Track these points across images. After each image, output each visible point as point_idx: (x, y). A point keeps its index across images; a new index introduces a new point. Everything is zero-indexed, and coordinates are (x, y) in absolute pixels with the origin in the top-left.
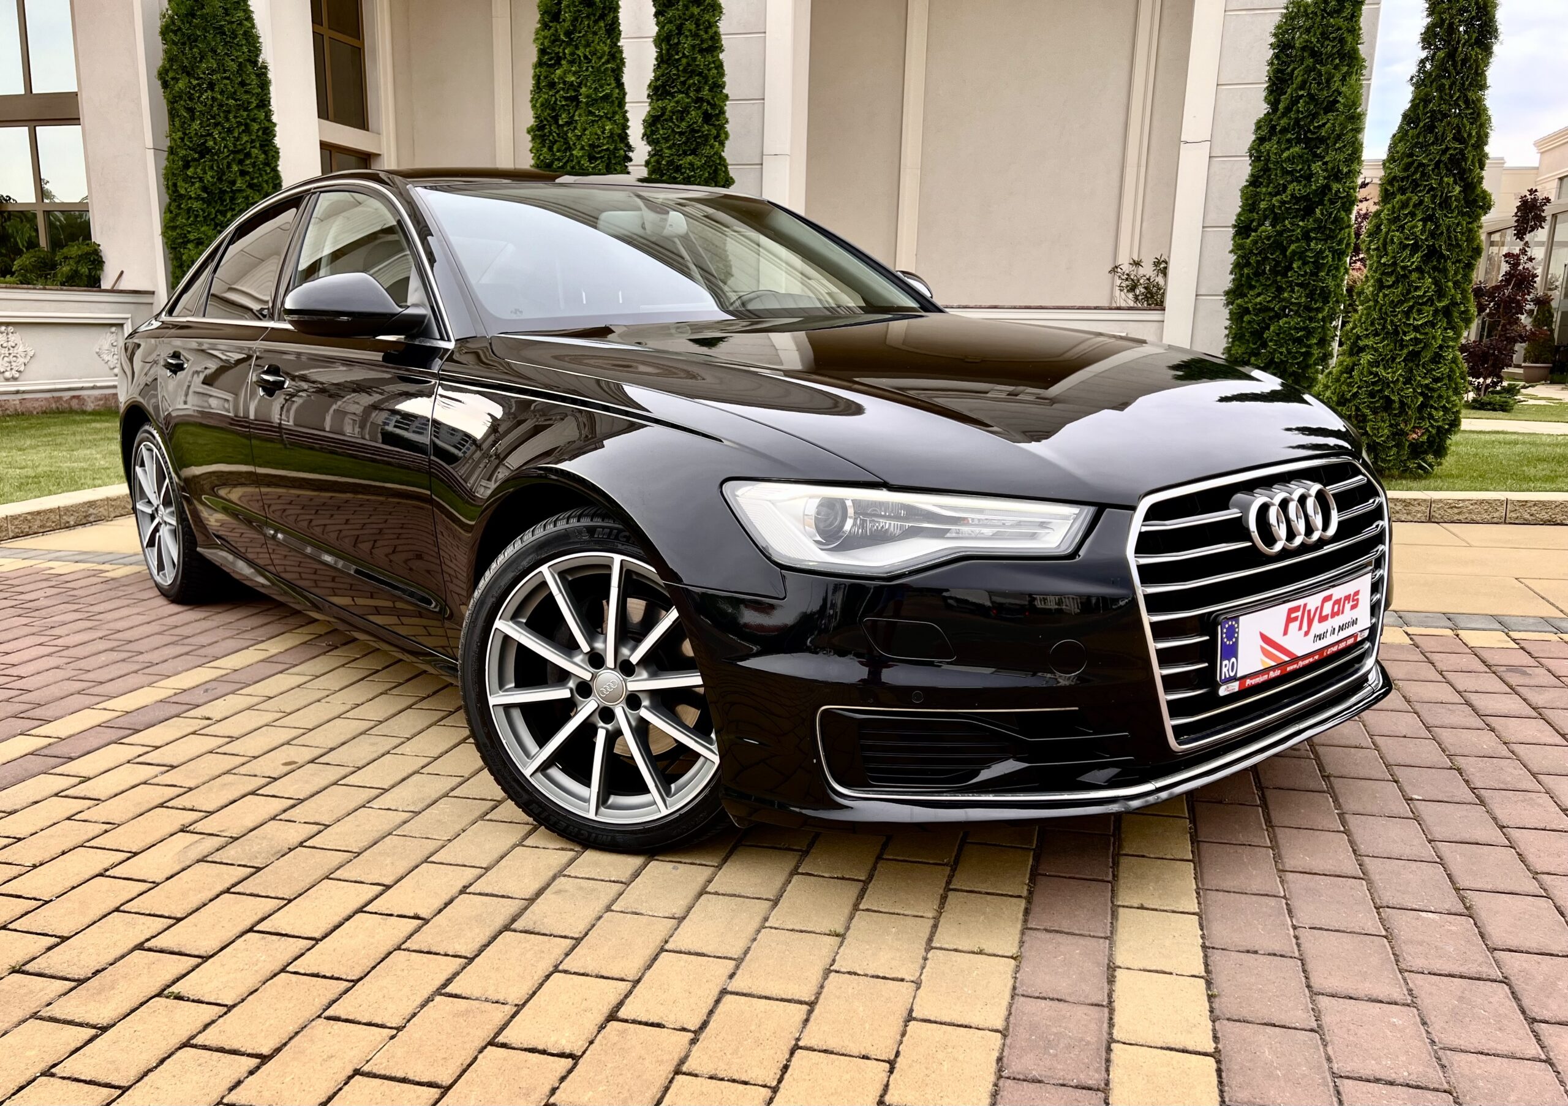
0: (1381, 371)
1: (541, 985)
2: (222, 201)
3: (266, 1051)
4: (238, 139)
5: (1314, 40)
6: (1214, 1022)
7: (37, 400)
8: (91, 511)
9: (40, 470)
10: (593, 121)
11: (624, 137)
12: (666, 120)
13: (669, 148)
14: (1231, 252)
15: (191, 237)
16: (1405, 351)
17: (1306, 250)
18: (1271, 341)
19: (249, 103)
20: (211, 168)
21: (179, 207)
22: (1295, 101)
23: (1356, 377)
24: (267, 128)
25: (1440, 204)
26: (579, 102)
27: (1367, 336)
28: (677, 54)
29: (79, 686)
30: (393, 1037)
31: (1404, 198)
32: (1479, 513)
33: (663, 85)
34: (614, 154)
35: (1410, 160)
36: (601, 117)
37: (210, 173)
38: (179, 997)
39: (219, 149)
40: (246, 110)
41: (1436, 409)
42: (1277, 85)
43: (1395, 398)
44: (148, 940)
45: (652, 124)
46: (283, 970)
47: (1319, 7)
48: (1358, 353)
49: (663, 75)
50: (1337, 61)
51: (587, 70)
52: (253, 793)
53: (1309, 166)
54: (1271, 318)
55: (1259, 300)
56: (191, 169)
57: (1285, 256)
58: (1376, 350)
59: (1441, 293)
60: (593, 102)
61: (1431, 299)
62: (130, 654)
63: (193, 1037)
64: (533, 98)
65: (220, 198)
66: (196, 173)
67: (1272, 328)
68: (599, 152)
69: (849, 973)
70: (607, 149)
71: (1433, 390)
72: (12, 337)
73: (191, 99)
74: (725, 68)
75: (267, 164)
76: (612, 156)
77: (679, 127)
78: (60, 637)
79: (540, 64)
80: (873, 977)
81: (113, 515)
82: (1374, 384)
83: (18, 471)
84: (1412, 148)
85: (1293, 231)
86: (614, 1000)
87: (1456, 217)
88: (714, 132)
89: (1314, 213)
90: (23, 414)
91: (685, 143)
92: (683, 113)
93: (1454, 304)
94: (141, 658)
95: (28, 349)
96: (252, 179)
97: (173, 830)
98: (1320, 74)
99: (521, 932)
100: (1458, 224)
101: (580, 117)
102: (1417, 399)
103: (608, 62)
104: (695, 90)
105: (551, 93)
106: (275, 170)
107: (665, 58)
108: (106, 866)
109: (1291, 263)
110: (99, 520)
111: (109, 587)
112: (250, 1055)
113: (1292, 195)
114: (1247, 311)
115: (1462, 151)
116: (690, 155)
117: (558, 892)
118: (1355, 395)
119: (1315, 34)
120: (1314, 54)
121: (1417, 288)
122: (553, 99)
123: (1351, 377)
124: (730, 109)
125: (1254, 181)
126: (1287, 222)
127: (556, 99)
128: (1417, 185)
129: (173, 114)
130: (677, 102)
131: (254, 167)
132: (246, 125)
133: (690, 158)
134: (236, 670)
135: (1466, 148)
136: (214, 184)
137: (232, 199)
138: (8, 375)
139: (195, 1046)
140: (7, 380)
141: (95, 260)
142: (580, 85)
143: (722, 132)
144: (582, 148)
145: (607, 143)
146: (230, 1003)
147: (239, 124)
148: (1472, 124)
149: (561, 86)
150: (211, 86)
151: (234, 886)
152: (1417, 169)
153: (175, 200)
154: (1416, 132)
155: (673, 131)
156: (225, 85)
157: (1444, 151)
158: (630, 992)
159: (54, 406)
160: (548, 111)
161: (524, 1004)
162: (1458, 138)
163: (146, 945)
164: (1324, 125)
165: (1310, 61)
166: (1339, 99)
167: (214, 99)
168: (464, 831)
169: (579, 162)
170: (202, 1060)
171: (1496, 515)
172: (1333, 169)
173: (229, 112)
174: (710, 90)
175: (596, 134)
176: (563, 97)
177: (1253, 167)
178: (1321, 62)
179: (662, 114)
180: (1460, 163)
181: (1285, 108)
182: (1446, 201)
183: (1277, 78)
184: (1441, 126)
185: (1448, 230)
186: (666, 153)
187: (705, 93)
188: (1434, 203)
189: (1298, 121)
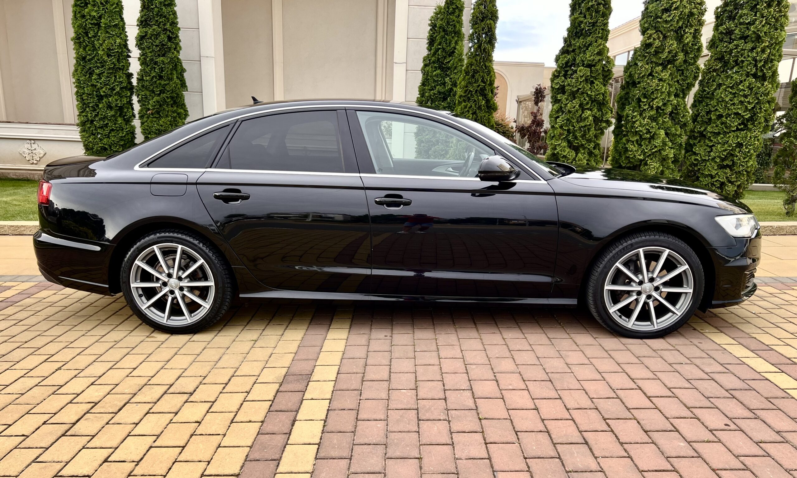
1: (77, 454)
5: (444, 24)
6: (322, 434)
10: (109, 37)
11: (126, 46)
12: (148, 38)
13: (150, 52)
18: (432, 155)
22: (437, 50)
25: (478, 108)
26: (100, 26)
28: (152, 5)
33: (146, 21)
34: (122, 54)
35: (467, 88)
36: (114, 35)
42: (431, 41)
45: (141, 39)
47: (446, 10)
49: (145, 15)
50: (453, 35)
51: (103, 10)
53: (444, 80)
54: (432, 145)
55: (427, 137)
60: (108, 27)
64: (73, 22)
67: (432, 149)
68: (113, 53)
69: (200, 435)
70: (117, 52)
74: (177, 14)
76: (120, 55)
77: (155, 42)
79: (76, 5)
80: (209, 435)
84: (467, 84)
86: (106, 456)
87: (484, 113)
88: (174, 46)
89: (447, 99)
91: (159, 51)
92: (157, 35)
98: (446, 40)
99: (69, 436)
100: (485, 116)
101: (101, 34)
103: (115, 7)
104: (163, 25)
105: (83, 21)
107: (146, 7)
113: (438, 91)
114: (422, 142)
115: (484, 86)
116: (162, 57)
117: (86, 419)
119: (444, 22)
120: (444, 30)
122: (84, 24)
124: (181, 35)
125: (423, 84)
127: (86, 24)
128: (470, 99)
130: (154, 30)
135: (486, 85)
142: (100, 17)
143: (178, 46)
144: (103, 50)
145: (117, 48)
148: (488, 75)
149: (88, 17)
152: (469, 93)
154: (469, 77)
155: (152, 44)
157: (478, 86)
158: (114, 452)
160: (82, 30)
161: (69, 462)
162: (483, 81)
164: (449, 62)
165: (443, 34)
166: (456, 51)
168: (45, 400)
169: (102, 57)
172: (454, 81)
174: (170, 25)
175: (111, 43)
176: (90, 23)
177: (423, 77)
178: (447, 35)
179: (146, 35)
180: (484, 91)
181: (433, 53)
182: (480, 107)
183: (431, 39)
184: (477, 76)
185: (481, 118)
186: (150, 54)
187: (168, 26)
188: (476, 107)
189: (439, 59)
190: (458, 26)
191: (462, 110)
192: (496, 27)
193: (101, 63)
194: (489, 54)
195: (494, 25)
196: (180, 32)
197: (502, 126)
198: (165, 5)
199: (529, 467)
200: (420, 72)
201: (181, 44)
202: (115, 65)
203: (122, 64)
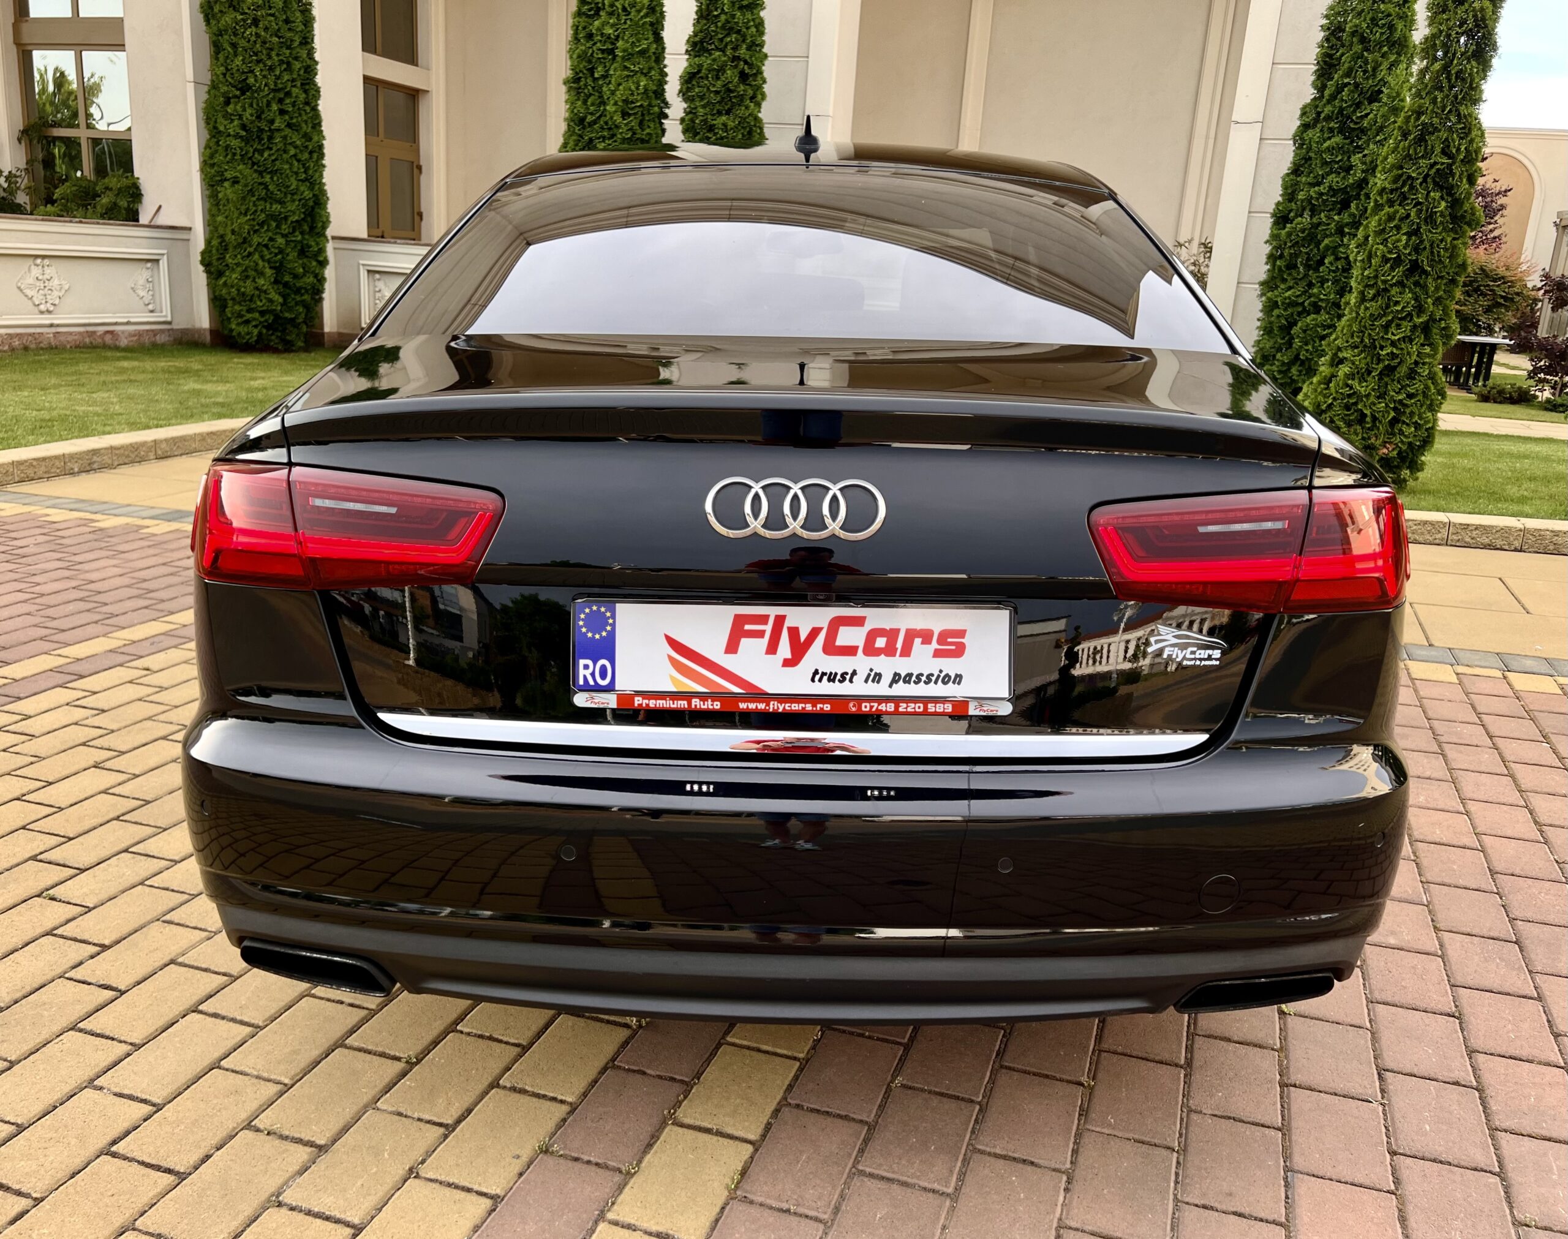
0: (1355, 384)
2: (260, 139)
3: (107, 942)
4: (278, 78)
5: (1364, 25)
7: (71, 333)
8: (95, 458)
9: (55, 413)
10: (628, 76)
11: (660, 93)
12: (702, 78)
13: (704, 107)
14: (1266, 242)
15: (228, 175)
16: (1381, 366)
17: (1340, 246)
19: (292, 41)
20: (251, 105)
21: (217, 143)
22: (1339, 89)
23: (1333, 390)
24: (309, 67)
25: (1426, 219)
26: (615, 57)
27: (1346, 348)
28: (716, 10)
29: (43, 632)
30: (209, 939)
31: (1392, 210)
32: (1422, 534)
33: (702, 42)
34: (649, 110)
35: (1400, 172)
36: (637, 72)
37: (249, 111)
38: (53, 899)
39: (260, 87)
40: (289, 48)
41: (1408, 425)
42: (1326, 67)
43: (1367, 412)
44: (41, 853)
45: (690, 79)
46: (142, 883)
48: (1337, 366)
49: (701, 31)
50: (1385, 49)
51: (625, 23)
52: (164, 738)
53: (1349, 157)
54: (1299, 314)
55: (1287, 294)
56: (232, 106)
57: (1319, 249)
58: (1353, 364)
59: (1420, 309)
60: (629, 56)
61: (1410, 315)
62: (95, 605)
63: (56, 928)
64: (570, 48)
65: (258, 137)
66: (235, 110)
67: (1300, 324)
68: (632, 109)
70: (641, 106)
71: (1406, 406)
72: (48, 271)
73: (235, 35)
74: (765, 26)
75: (307, 103)
76: (647, 113)
77: (714, 86)
78: (38, 584)
79: (579, 14)
81: (116, 463)
82: (1349, 396)
83: (35, 413)
85: (1328, 224)
87: (1440, 233)
88: (750, 92)
89: (1349, 207)
90: (56, 348)
91: (720, 102)
92: (719, 72)
93: (1432, 319)
94: (105, 609)
95: (63, 282)
96: (292, 118)
97: (86, 766)
98: (1366, 62)
100: (1442, 240)
101: (616, 73)
102: (1389, 413)
103: (646, 15)
104: (732, 48)
105: (588, 45)
106: (315, 109)
107: (705, 14)
108: (24, 791)
109: (1323, 258)
110: (103, 467)
111: (95, 537)
112: (94, 944)
113: (1330, 187)
114: (1276, 305)
115: (1450, 166)
116: (724, 115)
118: (1330, 406)
119: (1365, 20)
120: (1363, 40)
121: (1397, 303)
122: (590, 51)
123: (1328, 388)
124: (768, 70)
125: (1296, 170)
126: (1322, 215)
127: (593, 52)
128: (1406, 198)
129: (217, 47)
130: (714, 60)
131: (294, 106)
132: (288, 63)
133: (724, 118)
134: (185, 626)
135: (1453, 163)
136: (252, 122)
137: (270, 138)
138: (42, 307)
139: (55, 935)
140: (42, 312)
141: (135, 193)
142: (617, 38)
143: (759, 92)
144: (616, 104)
145: (642, 99)
146: (91, 905)
147: (281, 62)
149: (599, 37)
150: (256, 22)
151: (123, 815)
153: (214, 137)
155: (708, 89)
156: (270, 21)
157: (1432, 166)
159: (87, 340)
160: (584, 63)
162: (1445, 152)
163: (39, 857)
164: (1367, 115)
165: (1358, 48)
166: (1384, 89)
167: (258, 35)
169: (611, 118)
170: (57, 945)
171: (1439, 536)
173: (272, 49)
174: (749, 49)
175: (630, 89)
176: (600, 49)
177: (1296, 155)
178: (1367, 50)
179: (699, 71)
180: (1447, 178)
181: (1330, 95)
182: (1431, 216)
183: (1325, 62)
184: (1431, 139)
185: (1431, 246)
186: (701, 111)
187: (743, 51)
188: (1419, 218)
189: (1341, 109)
190: (1400, 26)
191: (1380, 225)
192: (1498, 18)
193: (610, 129)
194: (1471, 84)
195: (1494, 13)
196: (766, 63)
197: (1504, 283)
198: (741, 8)
199: (1397, 1181)
200: (1291, 142)
201: (766, 88)
202: (634, 133)
203: (648, 131)
